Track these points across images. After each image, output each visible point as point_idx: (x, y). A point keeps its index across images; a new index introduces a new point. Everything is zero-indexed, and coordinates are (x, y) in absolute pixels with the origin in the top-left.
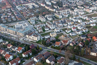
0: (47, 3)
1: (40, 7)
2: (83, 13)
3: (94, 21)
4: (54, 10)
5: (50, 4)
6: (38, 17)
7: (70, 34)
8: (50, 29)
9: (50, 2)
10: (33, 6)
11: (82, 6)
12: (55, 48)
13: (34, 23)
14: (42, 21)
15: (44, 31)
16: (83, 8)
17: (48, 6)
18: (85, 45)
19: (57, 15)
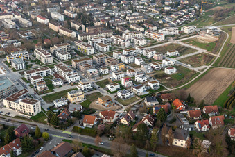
0: (54, 15)
1: (36, 25)
2: (144, 42)
4: (74, 34)
5: (61, 18)
6: (31, 50)
7: (119, 94)
8: (66, 82)
9: (61, 12)
10: (17, 22)
11: (140, 25)
12: (82, 132)
13: (22, 66)
14: (43, 60)
15: (51, 87)
16: (142, 29)
17: (56, 22)
18: (159, 122)
19: (82, 47)
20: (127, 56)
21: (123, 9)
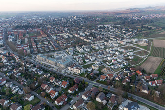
0: (81, 34)
1: (75, 37)
2: (118, 45)
3: (131, 53)
4: (90, 41)
5: (84, 34)
6: (75, 47)
7: (112, 67)
8: (90, 61)
9: (83, 32)
10: (68, 36)
11: (114, 38)
12: (101, 82)
13: (73, 53)
14: (80, 51)
15: (85, 62)
16: (116, 40)
17: (82, 36)
19: (94, 46)
20: (113, 50)
21: (106, 31)
